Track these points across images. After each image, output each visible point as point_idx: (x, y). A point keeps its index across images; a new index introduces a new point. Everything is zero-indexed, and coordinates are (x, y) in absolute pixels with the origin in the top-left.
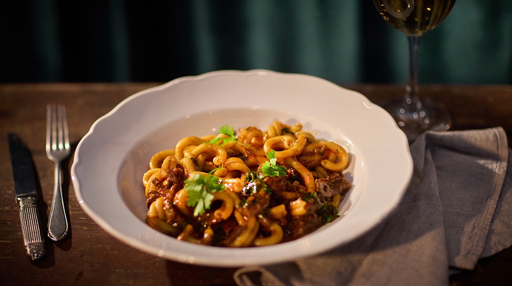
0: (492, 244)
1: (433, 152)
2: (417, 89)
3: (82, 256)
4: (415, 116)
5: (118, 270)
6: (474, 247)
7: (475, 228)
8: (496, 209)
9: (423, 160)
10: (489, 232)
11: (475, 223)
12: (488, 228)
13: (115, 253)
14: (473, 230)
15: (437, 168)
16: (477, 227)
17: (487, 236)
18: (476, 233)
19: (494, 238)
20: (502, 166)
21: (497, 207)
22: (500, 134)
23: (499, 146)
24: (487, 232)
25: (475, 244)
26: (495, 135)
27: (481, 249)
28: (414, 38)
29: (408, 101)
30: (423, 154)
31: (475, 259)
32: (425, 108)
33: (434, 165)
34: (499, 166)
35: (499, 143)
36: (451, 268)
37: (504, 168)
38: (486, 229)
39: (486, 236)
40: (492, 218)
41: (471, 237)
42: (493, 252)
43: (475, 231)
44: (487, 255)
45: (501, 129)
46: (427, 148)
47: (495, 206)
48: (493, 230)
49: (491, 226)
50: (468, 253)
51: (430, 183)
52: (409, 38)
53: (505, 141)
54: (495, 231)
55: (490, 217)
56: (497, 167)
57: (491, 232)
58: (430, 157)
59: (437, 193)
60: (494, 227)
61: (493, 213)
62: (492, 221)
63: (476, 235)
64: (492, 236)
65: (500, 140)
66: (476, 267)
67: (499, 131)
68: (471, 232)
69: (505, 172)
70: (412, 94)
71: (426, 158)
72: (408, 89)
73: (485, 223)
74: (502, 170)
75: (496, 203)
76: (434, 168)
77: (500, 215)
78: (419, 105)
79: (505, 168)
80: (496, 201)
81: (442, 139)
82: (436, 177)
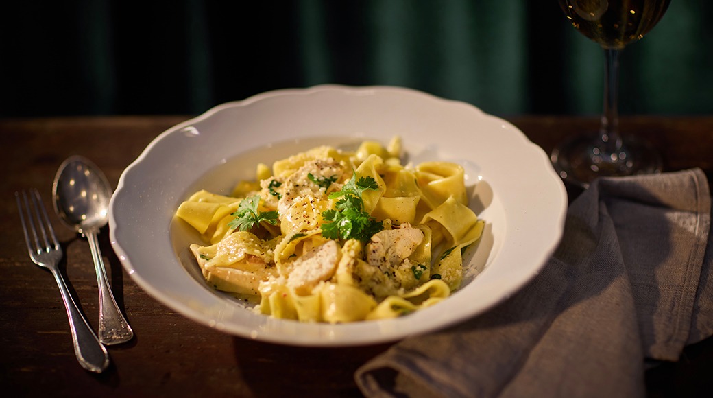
0: (699, 327)
1: (609, 205)
2: (616, 121)
3: (168, 351)
4: (614, 158)
5: (218, 370)
6: (677, 331)
7: (674, 305)
8: (700, 279)
9: (597, 214)
10: (693, 311)
11: (674, 299)
12: (692, 304)
13: (213, 346)
14: (673, 308)
15: (617, 226)
16: (676, 304)
17: (692, 315)
18: (677, 312)
19: (701, 319)
20: (704, 220)
21: (701, 276)
22: (698, 178)
23: (698, 193)
24: (691, 309)
25: (677, 327)
26: (692, 179)
27: (686, 333)
28: (614, 51)
29: (604, 138)
30: (597, 207)
31: (679, 346)
32: (627, 147)
33: (612, 222)
34: (700, 220)
35: (698, 188)
36: (648, 359)
37: (706, 222)
38: (690, 307)
39: (690, 315)
40: (697, 291)
41: (670, 318)
42: (702, 337)
43: (675, 309)
44: (694, 341)
45: (699, 171)
46: (600, 199)
47: (699, 274)
48: (699, 308)
49: (696, 301)
50: (669, 339)
51: (609, 245)
52: (607, 51)
53: (706, 186)
54: (701, 309)
55: (693, 289)
56: (697, 221)
57: (696, 310)
58: (605, 211)
59: (621, 260)
60: (700, 303)
61: (697, 284)
62: (697, 295)
63: (677, 315)
64: (697, 316)
65: (699, 185)
66: (681, 357)
67: (696, 174)
68: (670, 311)
69: (709, 227)
70: (609, 129)
71: (600, 213)
72: (604, 121)
73: (688, 297)
74: (704, 225)
75: (700, 270)
76: (612, 226)
77: (706, 287)
78: (619, 144)
79: (709, 223)
80: (700, 267)
81: (619, 186)
82: (616, 237)
